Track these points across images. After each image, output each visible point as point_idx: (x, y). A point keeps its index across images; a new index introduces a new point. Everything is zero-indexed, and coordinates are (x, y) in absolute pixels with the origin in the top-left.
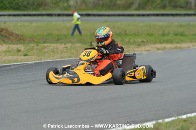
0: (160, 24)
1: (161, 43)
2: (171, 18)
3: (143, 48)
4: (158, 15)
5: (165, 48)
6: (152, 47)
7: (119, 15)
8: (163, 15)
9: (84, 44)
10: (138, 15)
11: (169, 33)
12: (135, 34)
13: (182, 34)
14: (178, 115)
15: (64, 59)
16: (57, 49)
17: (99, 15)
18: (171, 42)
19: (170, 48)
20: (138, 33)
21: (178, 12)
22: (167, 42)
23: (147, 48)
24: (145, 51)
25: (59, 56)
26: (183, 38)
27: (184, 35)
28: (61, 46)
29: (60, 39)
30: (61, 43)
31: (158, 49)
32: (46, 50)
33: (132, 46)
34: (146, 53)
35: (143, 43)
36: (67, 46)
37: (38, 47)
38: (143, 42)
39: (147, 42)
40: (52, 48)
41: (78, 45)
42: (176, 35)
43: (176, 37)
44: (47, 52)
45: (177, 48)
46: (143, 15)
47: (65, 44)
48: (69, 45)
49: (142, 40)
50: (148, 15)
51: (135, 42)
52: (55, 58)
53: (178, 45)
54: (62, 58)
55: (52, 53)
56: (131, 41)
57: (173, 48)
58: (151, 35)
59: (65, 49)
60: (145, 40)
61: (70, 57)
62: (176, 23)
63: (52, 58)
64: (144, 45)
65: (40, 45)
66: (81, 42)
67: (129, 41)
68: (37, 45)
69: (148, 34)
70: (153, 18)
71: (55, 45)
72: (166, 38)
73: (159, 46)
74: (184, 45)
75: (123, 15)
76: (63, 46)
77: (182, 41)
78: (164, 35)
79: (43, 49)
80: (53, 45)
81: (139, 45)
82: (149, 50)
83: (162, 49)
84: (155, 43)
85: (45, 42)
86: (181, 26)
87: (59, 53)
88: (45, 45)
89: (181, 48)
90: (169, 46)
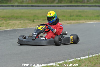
0: (69, 10)
1: (69, 20)
2: (75, 7)
4: (68, 6)
5: (71, 23)
6: (64, 22)
8: (71, 6)
9: (30, 21)
10: (58, 6)
11: (73, 16)
13: (80, 16)
14: (76, 58)
15: (19, 29)
16: (16, 23)
17: (38, 6)
18: (75, 20)
19: (74, 23)
21: (79, 4)
22: (73, 20)
25: (17, 27)
26: (80, 18)
28: (18, 22)
29: (18, 18)
30: (18, 20)
31: (68, 23)
32: (10, 24)
36: (21, 22)
37: (6, 22)
39: (62, 20)
40: (13, 23)
41: (27, 21)
42: (77, 16)
44: (11, 25)
45: (77, 23)
46: (61, 6)
47: (20, 21)
48: (22, 21)
50: (63, 6)
52: (15, 28)
53: (78, 22)
54: (18, 28)
55: (13, 26)
58: (64, 16)
59: (20, 23)
61: (22, 28)
62: (77, 10)
63: (13, 28)
65: (7, 21)
66: (29, 20)
68: (6, 21)
70: (66, 7)
71: (15, 21)
72: (72, 18)
73: (68, 22)
74: (81, 22)
76: (19, 22)
77: (80, 20)
78: (71, 16)
79: (8, 23)
80: (14, 21)
84: (66, 20)
85: (10, 20)
86: (80, 12)
87: (17, 26)
88: (10, 21)
89: (79, 23)
90: (73, 22)
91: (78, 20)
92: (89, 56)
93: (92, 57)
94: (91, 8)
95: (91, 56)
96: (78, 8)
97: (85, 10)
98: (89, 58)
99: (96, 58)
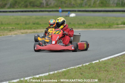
0: (24, 17)
1: (24, 29)
2: (31, 13)
3: (13, 33)
4: (22, 11)
5: (26, 33)
6: (18, 32)
8: (26, 11)
10: (10, 12)
11: (29, 23)
12: (8, 24)
13: (38, 24)
14: (34, 75)
18: (31, 28)
19: (30, 33)
20: (10, 23)
21: (35, 9)
22: (28, 28)
23: (15, 33)
26: (38, 26)
27: (39, 24)
31: (22, 33)
33: (6, 32)
34: (15, 35)
35: (13, 30)
38: (13, 28)
39: (15, 29)
42: (34, 24)
43: (34, 25)
46: (13, 12)
49: (12, 27)
50: (16, 12)
51: (8, 28)
53: (35, 31)
56: (5, 28)
57: (32, 33)
58: (18, 24)
60: (14, 28)
62: (34, 17)
64: (13, 31)
69: (16, 24)
70: (19, 13)
72: (27, 26)
73: (23, 31)
74: (39, 31)
77: (38, 28)
78: (26, 24)
81: (10, 31)
82: (16, 34)
83: (25, 33)
84: (21, 29)
86: (37, 18)
90: (29, 31)
91: (35, 29)
92: (49, 72)
93: (53, 74)
94: (51, 13)
95: (51, 73)
96: (35, 13)
97: (44, 16)
98: (49, 75)
99: (58, 75)
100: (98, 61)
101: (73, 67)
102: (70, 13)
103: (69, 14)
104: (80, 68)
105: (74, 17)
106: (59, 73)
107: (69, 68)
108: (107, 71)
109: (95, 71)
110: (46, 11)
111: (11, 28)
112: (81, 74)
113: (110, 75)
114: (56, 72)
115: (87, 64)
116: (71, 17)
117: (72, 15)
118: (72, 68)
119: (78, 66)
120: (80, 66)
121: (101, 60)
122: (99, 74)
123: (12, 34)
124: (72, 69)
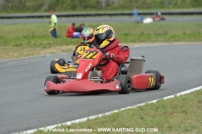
1: (67, 45)
3: (48, 51)
5: (70, 50)
6: (57, 49)
7: (29, 17)
12: (43, 36)
20: (46, 35)
22: (74, 43)
23: (53, 50)
24: (50, 53)
31: (63, 51)
33: (38, 49)
35: (49, 45)
38: (49, 44)
39: (54, 44)
49: (49, 42)
51: (41, 44)
56: (37, 43)
60: (52, 42)
64: (50, 47)
67: (35, 44)
73: (65, 48)
75: (33, 17)
81: (45, 47)
82: (53, 53)
84: (62, 45)
92: (88, 116)
93: (96, 119)
95: (93, 117)
98: (88, 120)
99: (104, 120)
100: (173, 96)
101: (131, 107)
102: (144, 16)
103: (142, 19)
104: (141, 108)
105: (150, 24)
106: (105, 117)
107: (123, 109)
108: (186, 113)
109: (166, 112)
110: (105, 15)
111: (46, 42)
112: (142, 118)
113: (188, 119)
114: (100, 115)
115: (155, 101)
116: (146, 24)
117: (148, 20)
118: (129, 107)
119: (139, 105)
120: (143, 104)
121: (178, 95)
122: (172, 118)
123: (46, 53)
124: (129, 109)
